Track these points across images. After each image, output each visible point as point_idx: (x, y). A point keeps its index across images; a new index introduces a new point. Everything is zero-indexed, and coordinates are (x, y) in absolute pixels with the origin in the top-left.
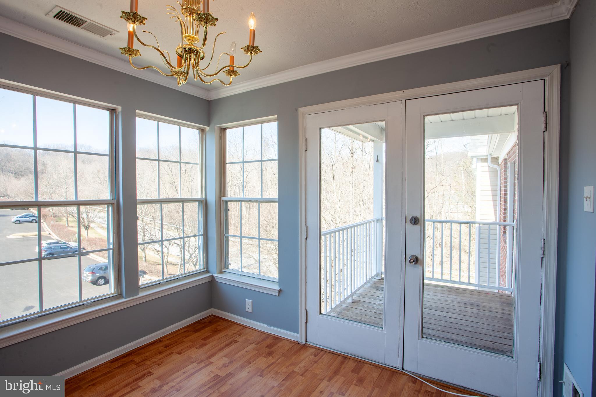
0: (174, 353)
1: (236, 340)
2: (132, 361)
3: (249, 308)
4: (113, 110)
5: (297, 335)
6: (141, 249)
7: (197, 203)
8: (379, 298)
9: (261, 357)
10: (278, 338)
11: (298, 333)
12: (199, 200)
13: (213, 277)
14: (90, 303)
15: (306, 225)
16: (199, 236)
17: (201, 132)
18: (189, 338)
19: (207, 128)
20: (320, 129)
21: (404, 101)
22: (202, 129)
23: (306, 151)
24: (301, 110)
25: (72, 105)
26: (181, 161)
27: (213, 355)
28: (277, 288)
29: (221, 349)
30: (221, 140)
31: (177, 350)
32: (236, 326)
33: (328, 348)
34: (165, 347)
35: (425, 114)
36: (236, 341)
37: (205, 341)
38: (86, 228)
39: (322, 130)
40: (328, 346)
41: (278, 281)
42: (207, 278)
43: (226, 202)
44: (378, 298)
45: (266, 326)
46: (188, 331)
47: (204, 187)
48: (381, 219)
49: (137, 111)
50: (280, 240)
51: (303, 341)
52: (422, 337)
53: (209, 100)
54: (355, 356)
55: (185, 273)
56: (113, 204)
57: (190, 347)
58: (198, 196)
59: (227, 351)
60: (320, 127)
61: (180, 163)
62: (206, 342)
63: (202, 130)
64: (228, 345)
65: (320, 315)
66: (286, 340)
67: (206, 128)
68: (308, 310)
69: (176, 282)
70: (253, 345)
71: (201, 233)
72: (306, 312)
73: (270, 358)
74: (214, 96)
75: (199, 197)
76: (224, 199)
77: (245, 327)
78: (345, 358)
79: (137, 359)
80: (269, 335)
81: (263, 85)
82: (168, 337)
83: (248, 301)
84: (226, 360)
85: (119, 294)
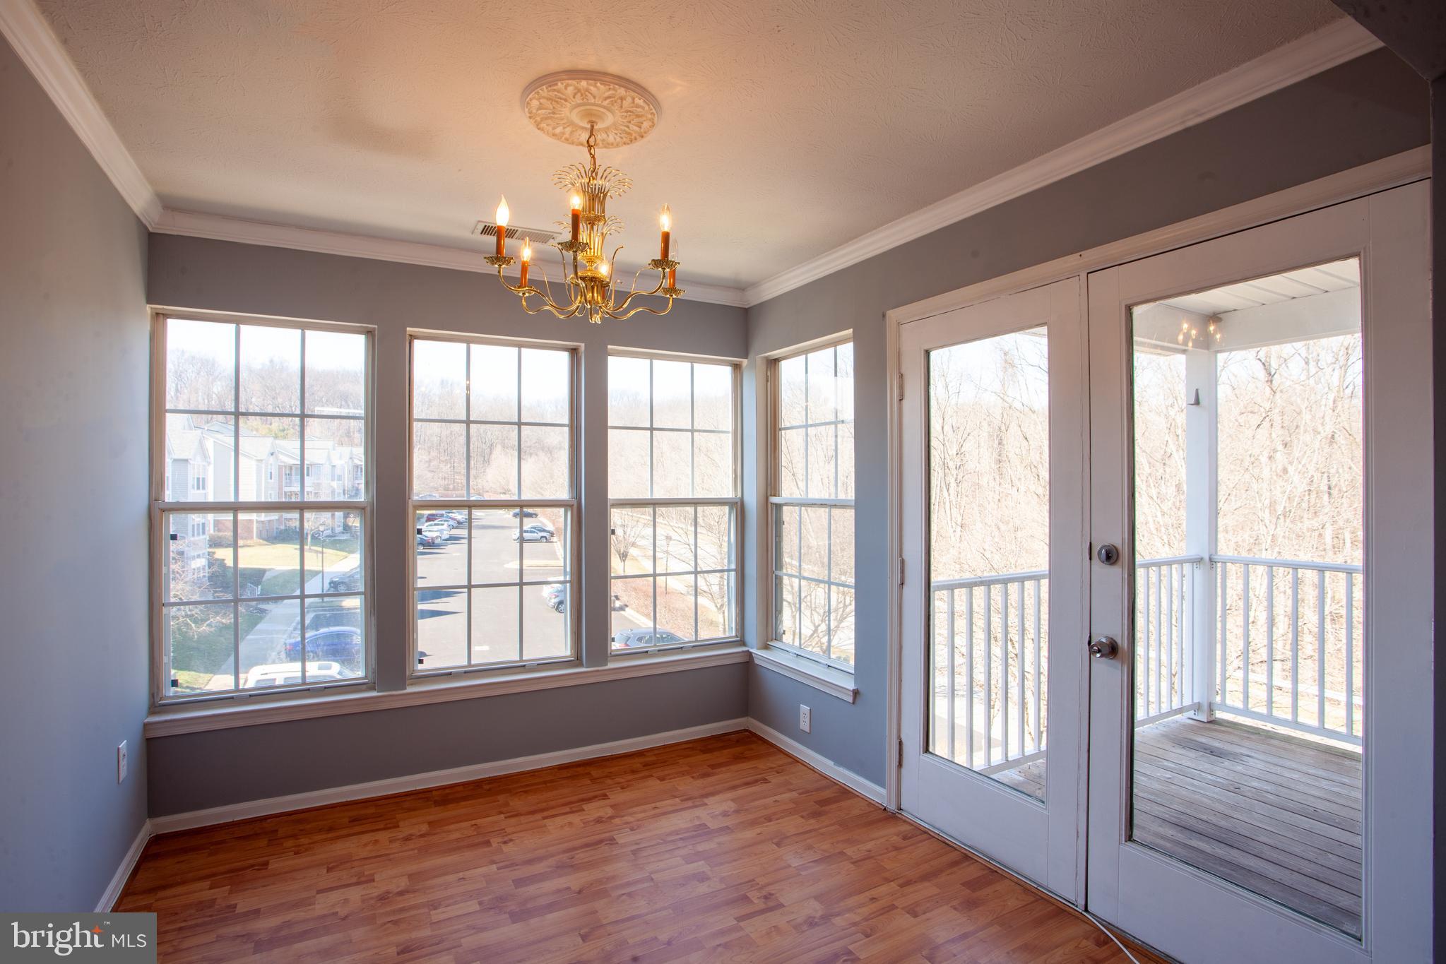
0: (653, 776)
1: (766, 779)
2: (589, 774)
3: (805, 725)
4: (575, 349)
5: (883, 791)
6: (717, 606)
7: (726, 509)
8: (1170, 765)
9: (796, 816)
10: (850, 792)
11: (885, 788)
12: (730, 503)
13: (750, 654)
14: (533, 665)
15: (901, 556)
16: (728, 571)
17: (734, 370)
18: (689, 759)
19: (745, 362)
20: (927, 353)
21: (1084, 275)
22: (737, 364)
23: (900, 400)
24: (893, 315)
25: (516, 350)
26: (695, 428)
27: (713, 794)
28: (851, 685)
29: (734, 788)
30: (769, 384)
31: (660, 774)
32: (782, 756)
33: (938, 829)
34: (644, 766)
35: (1129, 302)
36: (765, 781)
37: (712, 769)
38: (621, 556)
39: (933, 354)
40: (937, 825)
41: (853, 672)
42: (738, 655)
43: (779, 507)
44: (1166, 763)
45: (831, 763)
46: (692, 749)
47: (739, 478)
48: (1206, 557)
49: (609, 347)
50: (858, 587)
51: (892, 807)
52: (1130, 838)
53: (746, 307)
54: (988, 857)
55: (696, 641)
56: (572, 506)
57: (683, 774)
58: (728, 493)
59: (741, 792)
60: (926, 348)
61: (692, 431)
62: (714, 771)
63: (737, 367)
64: (748, 784)
65: (925, 755)
66: (862, 798)
67: (742, 362)
68: (903, 741)
69: (678, 654)
70: (794, 794)
71: (733, 566)
72: (900, 743)
73: (812, 821)
74: (753, 299)
75: (731, 496)
76: (774, 500)
77: (796, 761)
78: (965, 857)
79: (595, 773)
80: (834, 783)
81: (828, 270)
82: (656, 752)
83: (805, 709)
84: (731, 806)
85: (577, 661)
